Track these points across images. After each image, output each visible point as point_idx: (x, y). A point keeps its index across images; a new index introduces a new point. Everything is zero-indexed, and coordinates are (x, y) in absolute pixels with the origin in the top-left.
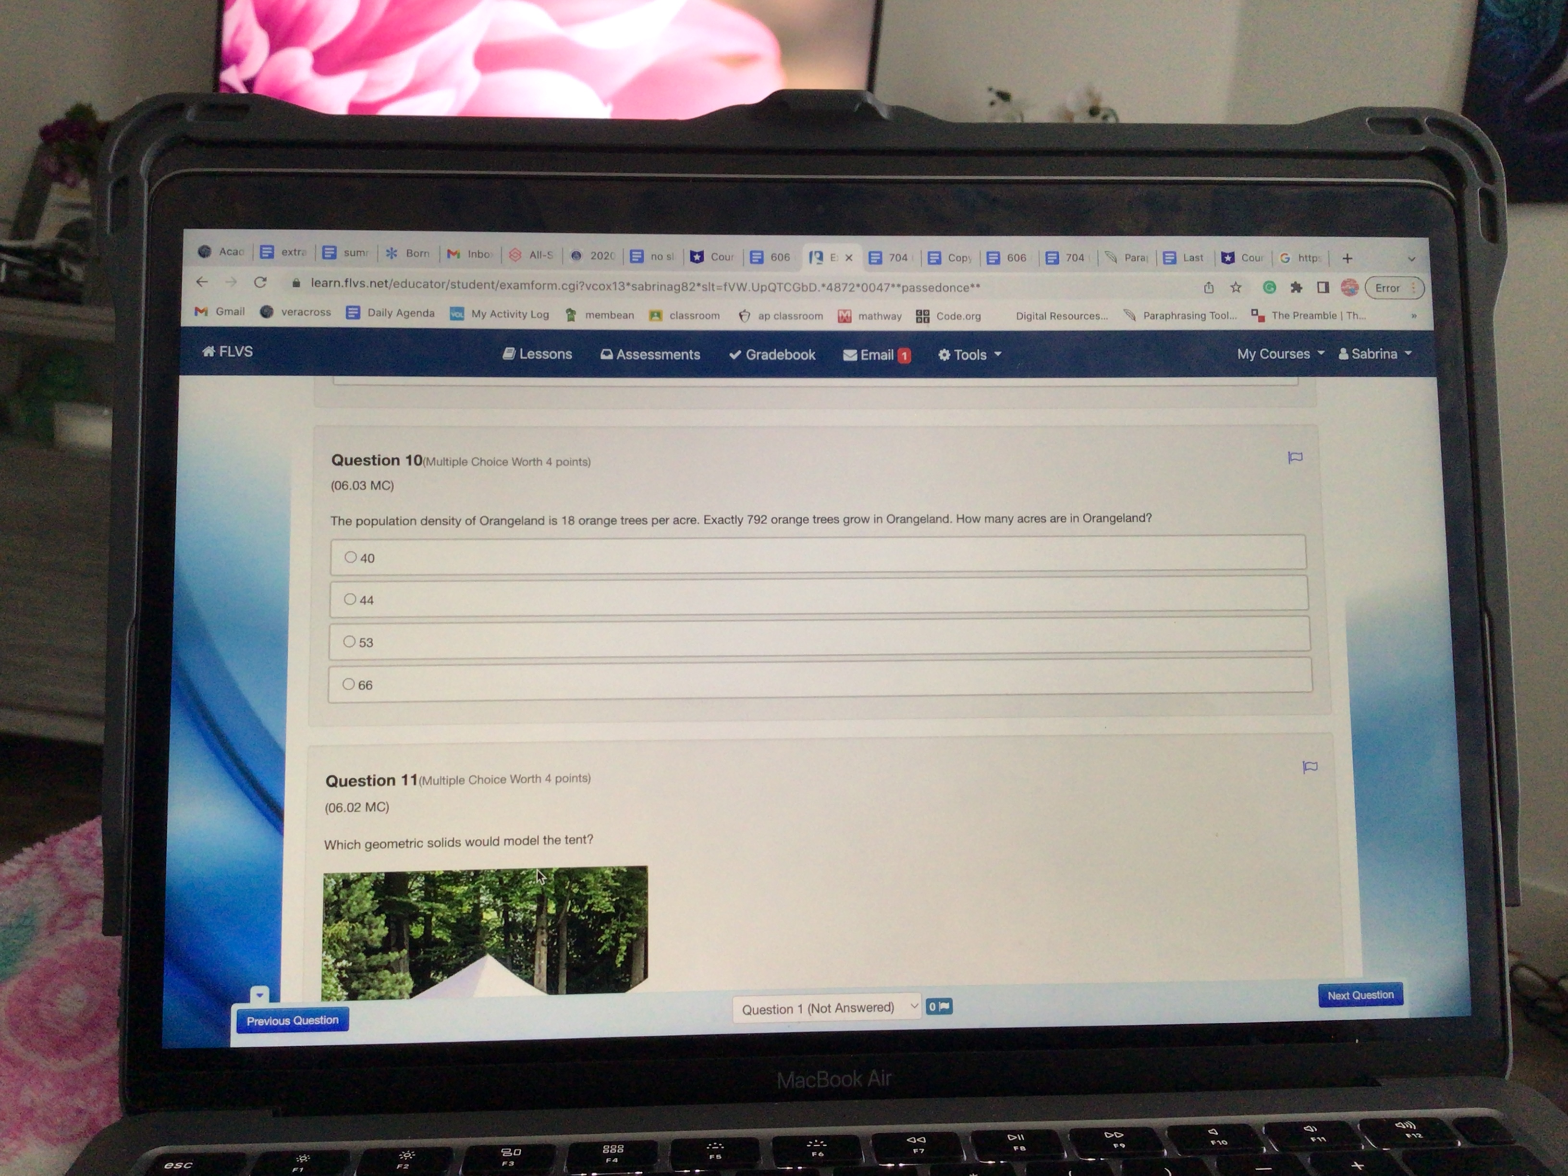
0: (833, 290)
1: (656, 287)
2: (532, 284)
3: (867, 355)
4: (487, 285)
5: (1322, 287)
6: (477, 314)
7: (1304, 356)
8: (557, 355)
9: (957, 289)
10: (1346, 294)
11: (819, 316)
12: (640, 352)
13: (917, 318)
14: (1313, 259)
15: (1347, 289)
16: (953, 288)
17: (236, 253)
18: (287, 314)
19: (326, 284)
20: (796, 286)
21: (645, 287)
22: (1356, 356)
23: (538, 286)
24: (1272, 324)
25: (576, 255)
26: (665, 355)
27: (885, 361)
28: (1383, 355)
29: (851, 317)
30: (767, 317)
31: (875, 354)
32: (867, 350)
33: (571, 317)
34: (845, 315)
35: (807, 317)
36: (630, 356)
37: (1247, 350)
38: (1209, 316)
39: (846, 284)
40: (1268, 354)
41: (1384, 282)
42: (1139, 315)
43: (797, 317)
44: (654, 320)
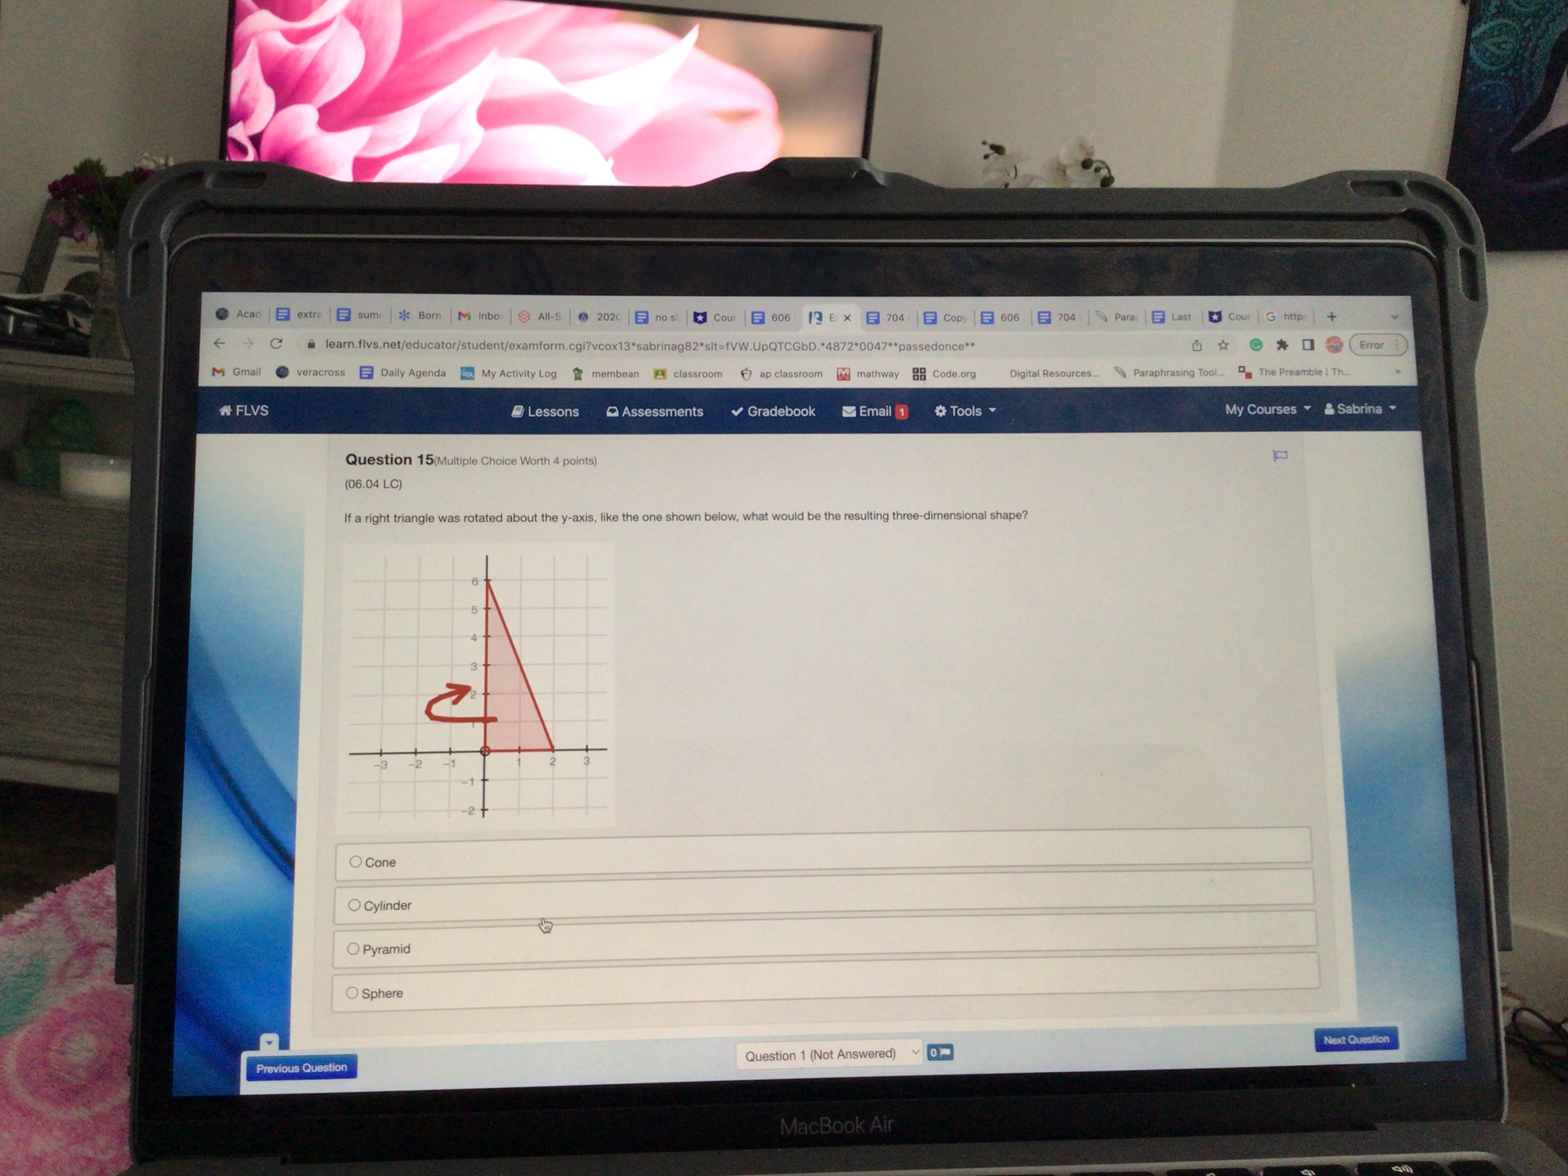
0: (832, 349)
1: (660, 347)
2: (541, 344)
3: (865, 411)
4: (497, 346)
5: (1308, 345)
6: (487, 374)
7: (1291, 411)
8: (565, 412)
9: (952, 348)
10: (1330, 351)
11: (819, 374)
12: (645, 409)
13: (914, 376)
14: (1299, 318)
15: (1331, 347)
16: (948, 347)
17: (253, 315)
18: (302, 374)
19: (340, 345)
20: (796, 345)
21: (649, 347)
22: (1342, 411)
23: (546, 347)
24: (1259, 381)
25: (583, 317)
26: (669, 412)
27: (883, 417)
28: (1368, 409)
29: (849, 375)
30: (769, 375)
31: (873, 410)
32: (865, 407)
33: (577, 376)
34: (844, 373)
35: (806, 375)
36: (634, 413)
37: (1235, 406)
38: (1197, 373)
39: (845, 343)
40: (1255, 409)
41: (1367, 339)
42: (1130, 373)
43: (797, 375)
44: (661, 379)
